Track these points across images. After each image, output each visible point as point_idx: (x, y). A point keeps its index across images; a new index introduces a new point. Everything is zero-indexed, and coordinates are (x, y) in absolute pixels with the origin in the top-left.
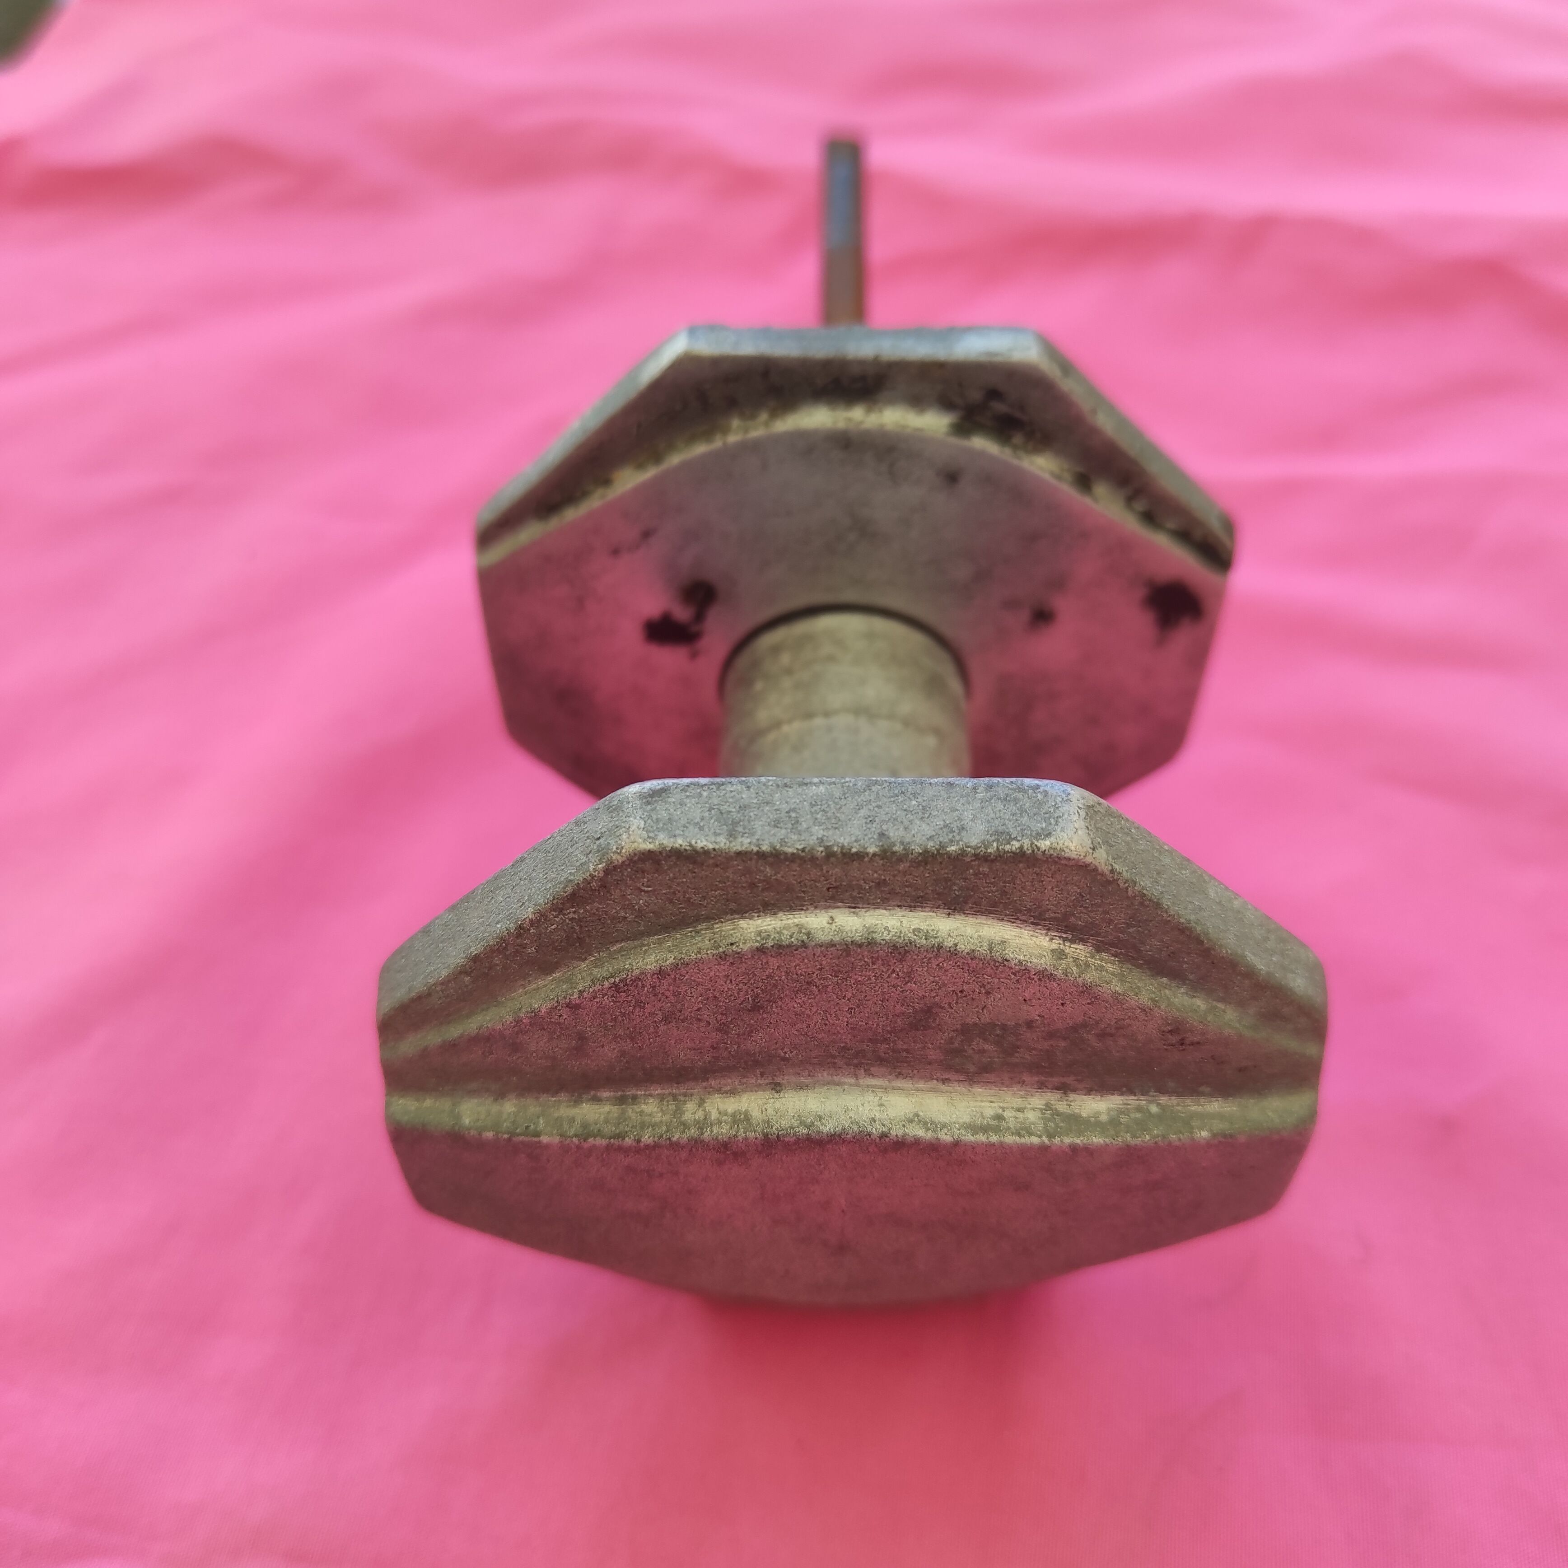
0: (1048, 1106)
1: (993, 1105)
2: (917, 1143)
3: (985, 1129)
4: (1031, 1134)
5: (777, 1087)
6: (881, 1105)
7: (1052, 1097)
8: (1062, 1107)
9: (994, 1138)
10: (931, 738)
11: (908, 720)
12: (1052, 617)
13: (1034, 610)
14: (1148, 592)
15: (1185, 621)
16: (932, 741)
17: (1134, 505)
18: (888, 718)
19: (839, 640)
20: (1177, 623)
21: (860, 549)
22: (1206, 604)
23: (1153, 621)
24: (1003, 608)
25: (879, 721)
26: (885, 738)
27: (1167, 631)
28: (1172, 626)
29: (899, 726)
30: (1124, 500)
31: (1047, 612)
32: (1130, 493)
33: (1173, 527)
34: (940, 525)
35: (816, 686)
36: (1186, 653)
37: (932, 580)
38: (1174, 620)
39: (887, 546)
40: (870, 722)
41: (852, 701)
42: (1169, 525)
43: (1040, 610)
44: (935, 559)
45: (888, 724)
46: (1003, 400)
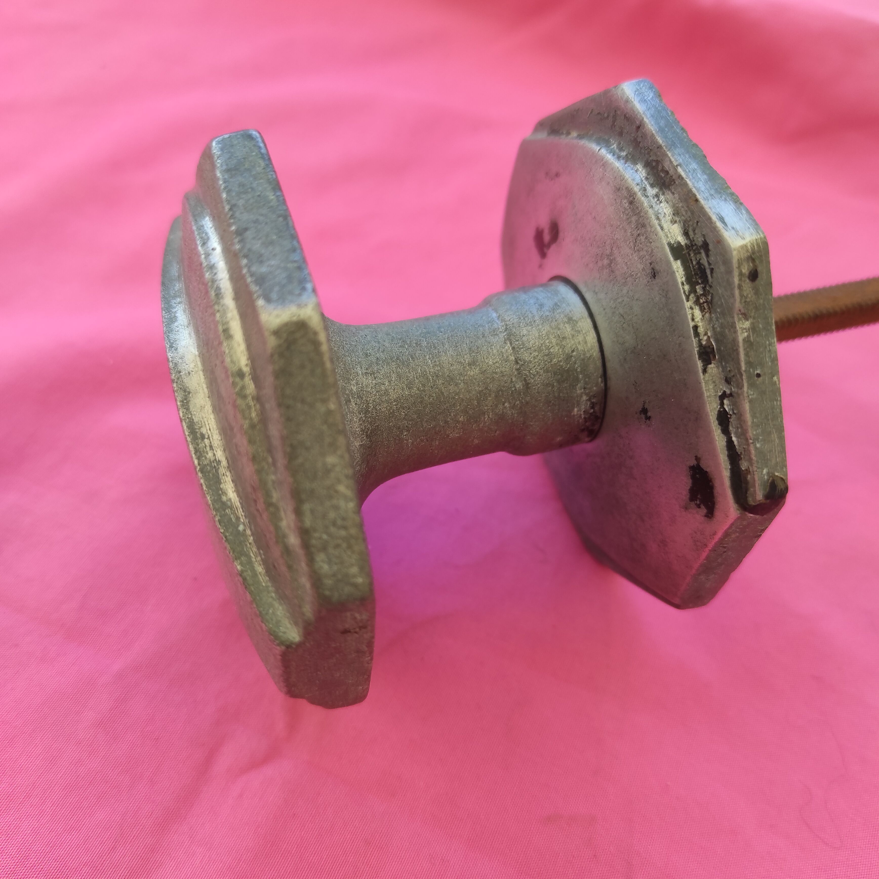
3: (193, 432)
8: (221, 471)
10: (520, 384)
11: (519, 362)
12: (649, 420)
13: (644, 406)
14: (695, 465)
15: (703, 510)
16: (519, 385)
17: (726, 401)
18: (513, 348)
19: (559, 306)
20: (699, 506)
21: (604, 273)
22: (718, 513)
23: (689, 488)
24: (633, 385)
25: (509, 345)
26: (498, 351)
27: (693, 504)
28: (696, 504)
29: (513, 358)
30: (722, 392)
31: (649, 414)
32: (728, 392)
33: (736, 443)
34: (636, 297)
35: (516, 304)
36: (695, 533)
37: (618, 328)
38: (698, 502)
39: (614, 284)
40: (505, 340)
41: (513, 324)
42: (734, 439)
43: (647, 408)
44: (624, 317)
45: (510, 351)
46: (707, 256)
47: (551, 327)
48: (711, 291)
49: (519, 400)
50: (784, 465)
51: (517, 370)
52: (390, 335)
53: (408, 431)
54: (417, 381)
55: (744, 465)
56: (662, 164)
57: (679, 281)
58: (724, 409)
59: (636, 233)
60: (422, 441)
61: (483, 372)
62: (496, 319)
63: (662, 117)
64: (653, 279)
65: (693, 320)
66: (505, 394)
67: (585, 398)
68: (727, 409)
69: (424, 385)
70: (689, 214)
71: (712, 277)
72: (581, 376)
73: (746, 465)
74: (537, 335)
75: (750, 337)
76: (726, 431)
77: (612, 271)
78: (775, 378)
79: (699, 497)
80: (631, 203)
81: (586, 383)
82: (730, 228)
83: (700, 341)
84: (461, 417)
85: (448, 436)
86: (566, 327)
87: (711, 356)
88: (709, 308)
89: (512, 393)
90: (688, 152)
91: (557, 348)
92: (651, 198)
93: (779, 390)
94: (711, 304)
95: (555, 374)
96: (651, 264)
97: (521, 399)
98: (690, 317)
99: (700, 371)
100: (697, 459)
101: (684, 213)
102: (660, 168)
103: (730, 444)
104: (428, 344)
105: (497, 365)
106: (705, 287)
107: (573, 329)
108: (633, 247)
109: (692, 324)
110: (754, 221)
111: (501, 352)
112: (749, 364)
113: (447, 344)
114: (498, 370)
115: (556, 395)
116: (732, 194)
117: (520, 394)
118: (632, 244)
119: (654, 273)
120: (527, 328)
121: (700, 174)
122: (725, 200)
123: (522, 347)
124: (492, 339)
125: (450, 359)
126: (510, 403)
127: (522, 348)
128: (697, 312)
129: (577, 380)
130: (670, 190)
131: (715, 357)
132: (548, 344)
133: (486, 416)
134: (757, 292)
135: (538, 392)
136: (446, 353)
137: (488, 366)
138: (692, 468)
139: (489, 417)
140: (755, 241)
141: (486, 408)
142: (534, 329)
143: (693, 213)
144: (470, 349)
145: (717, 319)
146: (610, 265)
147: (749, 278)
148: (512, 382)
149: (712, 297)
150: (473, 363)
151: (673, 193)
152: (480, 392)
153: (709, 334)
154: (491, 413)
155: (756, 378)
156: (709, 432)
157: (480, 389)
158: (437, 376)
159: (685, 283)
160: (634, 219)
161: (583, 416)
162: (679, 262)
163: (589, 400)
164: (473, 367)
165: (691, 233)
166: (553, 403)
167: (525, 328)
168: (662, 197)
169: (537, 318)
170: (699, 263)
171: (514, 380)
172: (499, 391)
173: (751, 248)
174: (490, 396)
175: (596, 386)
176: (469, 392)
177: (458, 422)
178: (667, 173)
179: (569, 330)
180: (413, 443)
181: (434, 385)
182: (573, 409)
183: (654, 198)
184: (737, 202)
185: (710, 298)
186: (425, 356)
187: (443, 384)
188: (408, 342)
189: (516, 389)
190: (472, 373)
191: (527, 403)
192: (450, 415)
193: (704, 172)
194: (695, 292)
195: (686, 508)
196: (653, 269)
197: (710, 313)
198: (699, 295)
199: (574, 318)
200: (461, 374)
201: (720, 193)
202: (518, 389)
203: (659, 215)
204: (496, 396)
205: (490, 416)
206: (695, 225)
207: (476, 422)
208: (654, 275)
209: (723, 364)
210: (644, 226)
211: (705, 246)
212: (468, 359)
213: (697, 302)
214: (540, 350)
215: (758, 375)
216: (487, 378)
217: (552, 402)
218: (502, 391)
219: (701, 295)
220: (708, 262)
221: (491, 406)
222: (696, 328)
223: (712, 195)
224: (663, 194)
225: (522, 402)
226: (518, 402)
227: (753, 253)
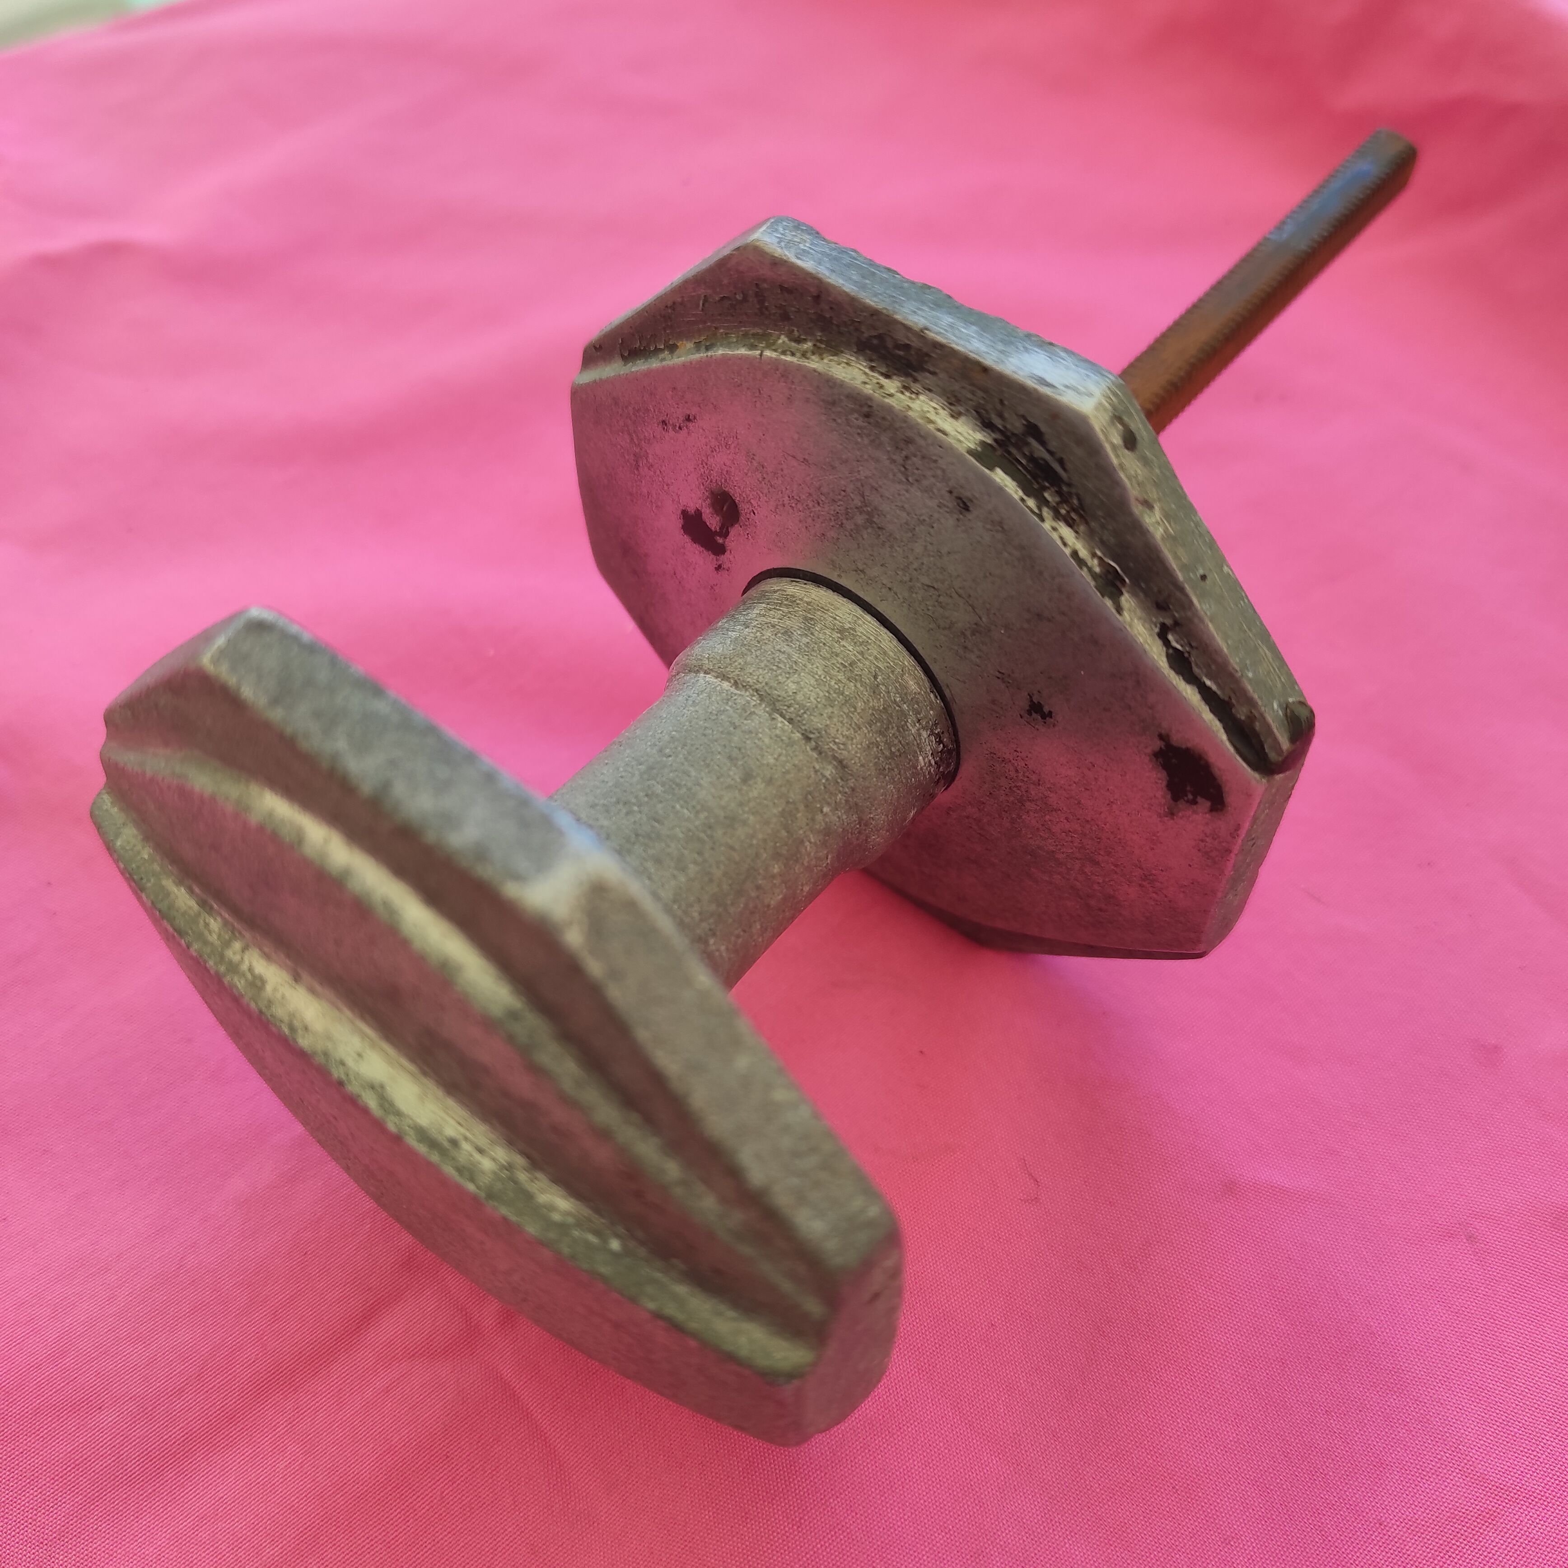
0: (510, 1167)
1: (459, 1128)
2: (365, 1111)
3: (433, 1144)
4: (472, 1180)
5: (297, 978)
6: (360, 1055)
7: (520, 1160)
8: (522, 1177)
9: (435, 1158)
10: (830, 767)
11: (812, 736)
12: (1051, 717)
13: (1032, 701)
14: (1163, 747)
15: (1204, 804)
16: (829, 771)
17: (1170, 637)
18: (790, 721)
19: (812, 619)
20: (1194, 802)
21: (865, 536)
22: (1231, 799)
23: (1165, 783)
24: (998, 678)
25: (780, 719)
26: (771, 738)
27: (1181, 804)
28: (1188, 801)
29: (797, 736)
30: (1158, 626)
31: (1046, 709)
32: (1169, 622)
33: (1214, 687)
34: (944, 550)
35: (749, 650)
36: (1202, 841)
37: (930, 608)
38: (1190, 797)
39: (892, 547)
40: (770, 715)
41: (766, 684)
42: (1208, 683)
43: (1039, 702)
44: (936, 587)
45: (788, 726)
46: (1043, 443)
47: (824, 658)
48: (1073, 490)
49: (840, 792)
50: (1292, 682)
51: (813, 749)
52: (596, 805)
53: (714, 935)
54: (686, 852)
55: (1241, 713)
56: (892, 338)
57: (1016, 497)
58: (1175, 649)
59: (898, 458)
60: (738, 936)
61: (770, 781)
62: (733, 690)
63: (849, 266)
64: (966, 513)
65: (1065, 544)
66: (816, 794)
67: (925, 734)
68: (1179, 647)
69: (700, 853)
70: (980, 393)
71: (1065, 469)
72: (905, 706)
73: (1245, 711)
74: (813, 682)
75: (1168, 529)
76: (1192, 679)
77: (879, 528)
78: (1226, 569)
79: (1188, 788)
80: (867, 416)
81: (917, 712)
82: (1064, 389)
83: (1090, 570)
84: (774, 867)
85: (769, 906)
86: (844, 646)
87: (1119, 584)
88: (1081, 516)
89: (825, 787)
90: (923, 303)
91: (852, 684)
92: (899, 395)
93: (1236, 582)
94: (1084, 511)
95: (870, 724)
96: (951, 492)
97: (841, 789)
98: (1059, 542)
99: (1114, 611)
100: (1161, 737)
101: (969, 396)
102: (890, 344)
103: (1206, 694)
104: (663, 785)
105: (783, 758)
106: (1060, 488)
107: (855, 643)
108: (904, 480)
109: (1067, 551)
110: (1086, 361)
111: (777, 736)
112: (1184, 568)
113: (691, 769)
114: (788, 766)
115: (887, 753)
116: (1028, 336)
117: (838, 783)
118: (900, 476)
119: (964, 503)
120: (792, 679)
121: (964, 328)
122: (1026, 350)
123: (802, 711)
124: (750, 724)
125: (713, 790)
126: (829, 804)
127: (805, 713)
128: (1066, 532)
129: (903, 715)
130: (924, 370)
131: (1125, 581)
132: (837, 686)
133: (807, 844)
134: (1146, 461)
135: (862, 766)
136: (699, 785)
137: (772, 769)
138: (1157, 755)
139: (811, 843)
140: (1108, 392)
141: (801, 832)
142: (802, 674)
143: (985, 390)
144: (730, 758)
145: (1103, 526)
146: (870, 521)
147: (1128, 448)
148: (816, 771)
149: (1079, 499)
150: (747, 778)
151: (933, 373)
152: (782, 814)
153: (1099, 553)
154: (811, 836)
155: (1202, 583)
156: (1169, 693)
157: (780, 809)
158: (710, 827)
159: (1025, 497)
160: (885, 438)
161: (933, 762)
162: (999, 471)
163: (932, 733)
164: (751, 782)
165: (998, 422)
166: (889, 768)
167: (789, 681)
168: (916, 387)
169: (795, 656)
170: (1032, 459)
171: (817, 767)
172: (806, 796)
173: (1110, 404)
174: (799, 812)
175: (931, 709)
176: (767, 823)
177: (773, 877)
178: (907, 347)
179: (850, 648)
180: (727, 949)
181: (714, 843)
182: (918, 760)
183: (902, 393)
184: (1047, 345)
185: (1075, 502)
186: (673, 807)
187: (725, 834)
188: (634, 800)
189: (827, 779)
190: (755, 793)
191: (853, 790)
192: (759, 874)
193: (968, 322)
194: (1046, 503)
195: (1172, 814)
196: (959, 498)
197: (1087, 523)
198: (1055, 505)
199: (847, 626)
200: (741, 804)
201: (1011, 343)
202: (830, 777)
203: (928, 415)
204: (807, 806)
205: (813, 840)
206: (999, 407)
207: (797, 861)
208: (964, 505)
209: (1143, 585)
210: (908, 441)
211: (1033, 430)
212: (736, 775)
213: (1057, 516)
214: (830, 702)
215: (1204, 577)
216: (781, 786)
217: (887, 766)
218: (810, 793)
219: (1058, 503)
220: (1049, 452)
221: (807, 824)
222: (1075, 554)
223: (1002, 352)
224: (915, 380)
225: (846, 793)
226: (840, 795)
227: (1115, 408)
